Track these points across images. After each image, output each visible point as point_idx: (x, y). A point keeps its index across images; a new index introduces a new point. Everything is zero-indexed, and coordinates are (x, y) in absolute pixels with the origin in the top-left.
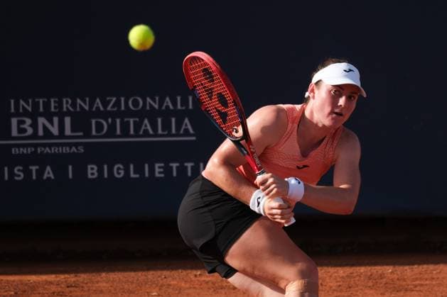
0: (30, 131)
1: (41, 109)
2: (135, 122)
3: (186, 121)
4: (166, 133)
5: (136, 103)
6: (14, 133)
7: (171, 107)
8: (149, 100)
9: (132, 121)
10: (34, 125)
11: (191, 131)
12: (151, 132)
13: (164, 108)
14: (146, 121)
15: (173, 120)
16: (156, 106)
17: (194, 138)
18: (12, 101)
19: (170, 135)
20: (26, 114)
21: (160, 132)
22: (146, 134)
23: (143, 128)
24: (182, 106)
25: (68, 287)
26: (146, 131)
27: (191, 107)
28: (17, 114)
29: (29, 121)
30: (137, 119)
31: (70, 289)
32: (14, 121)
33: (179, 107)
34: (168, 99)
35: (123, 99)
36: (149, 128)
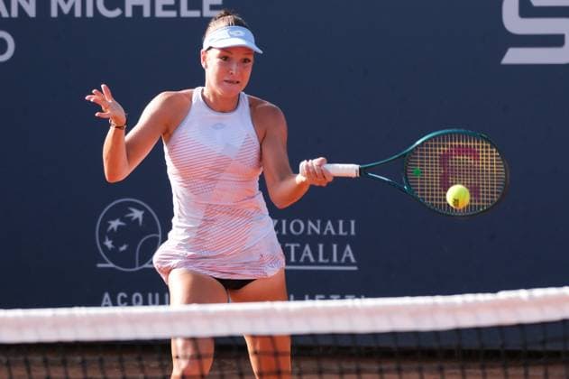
2: (296, 247)
3: (348, 248)
4: (327, 261)
5: (297, 227)
7: (333, 232)
8: (310, 223)
9: (293, 246)
11: (353, 260)
12: (312, 260)
13: (325, 233)
14: (307, 248)
15: (335, 246)
16: (318, 231)
17: (355, 268)
19: (331, 264)
21: (321, 260)
22: (307, 262)
23: (304, 255)
24: (344, 231)
26: (307, 259)
27: (353, 232)
30: (298, 245)
33: (341, 232)
34: (329, 223)
35: (284, 222)
36: (310, 255)
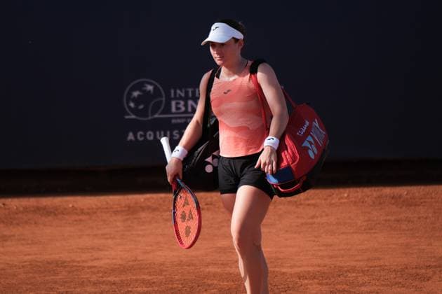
0: (183, 109)
1: (190, 95)
6: (174, 109)
10: (186, 105)
18: (172, 91)
20: (181, 98)
25: (207, 204)
28: (175, 98)
29: (182, 103)
31: (208, 206)
32: (173, 103)
